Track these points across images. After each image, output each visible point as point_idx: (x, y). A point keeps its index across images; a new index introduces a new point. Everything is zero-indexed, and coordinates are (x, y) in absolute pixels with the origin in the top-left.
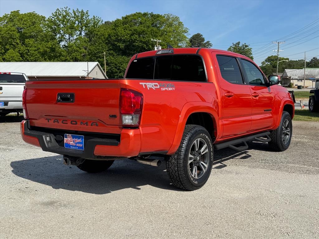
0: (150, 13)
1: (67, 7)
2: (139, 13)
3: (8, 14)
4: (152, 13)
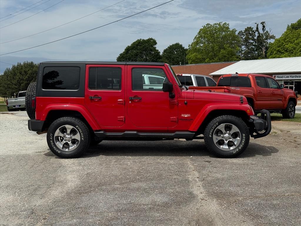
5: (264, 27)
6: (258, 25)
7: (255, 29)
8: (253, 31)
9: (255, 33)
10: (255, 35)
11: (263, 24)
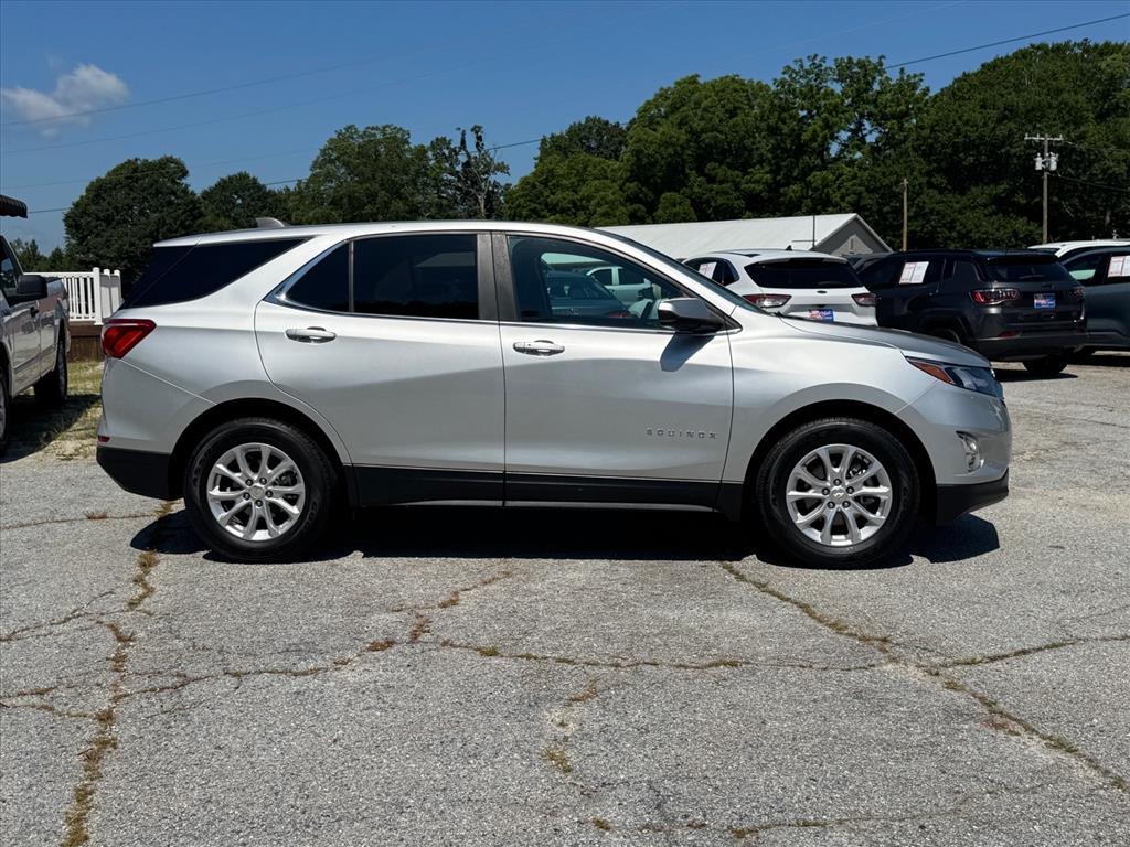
0: (1079, 41)
1: (816, 56)
2: (1042, 47)
3: (669, 89)
4: (1086, 40)
5: (479, 138)
6: (463, 134)
7: (456, 144)
8: (454, 150)
9: (457, 154)
10: (457, 160)
11: (477, 133)
